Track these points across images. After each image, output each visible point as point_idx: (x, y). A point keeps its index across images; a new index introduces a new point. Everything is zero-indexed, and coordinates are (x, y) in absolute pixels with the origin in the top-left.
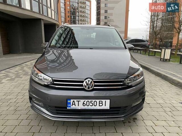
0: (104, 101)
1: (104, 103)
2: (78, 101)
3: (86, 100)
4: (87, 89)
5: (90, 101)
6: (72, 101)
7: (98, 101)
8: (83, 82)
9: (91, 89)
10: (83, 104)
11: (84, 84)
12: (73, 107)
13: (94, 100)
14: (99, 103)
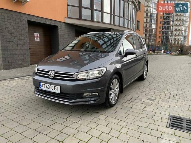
0: (57, 86)
1: (57, 88)
2: (44, 85)
3: (48, 85)
4: (50, 77)
5: (50, 85)
6: (42, 83)
7: (54, 86)
8: (49, 72)
9: (52, 78)
10: (47, 87)
11: (49, 73)
12: (42, 88)
13: (52, 85)
14: (55, 88)
